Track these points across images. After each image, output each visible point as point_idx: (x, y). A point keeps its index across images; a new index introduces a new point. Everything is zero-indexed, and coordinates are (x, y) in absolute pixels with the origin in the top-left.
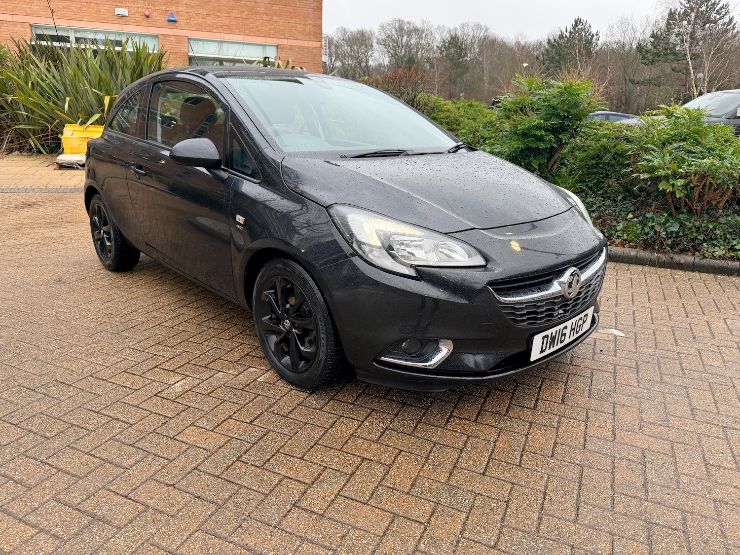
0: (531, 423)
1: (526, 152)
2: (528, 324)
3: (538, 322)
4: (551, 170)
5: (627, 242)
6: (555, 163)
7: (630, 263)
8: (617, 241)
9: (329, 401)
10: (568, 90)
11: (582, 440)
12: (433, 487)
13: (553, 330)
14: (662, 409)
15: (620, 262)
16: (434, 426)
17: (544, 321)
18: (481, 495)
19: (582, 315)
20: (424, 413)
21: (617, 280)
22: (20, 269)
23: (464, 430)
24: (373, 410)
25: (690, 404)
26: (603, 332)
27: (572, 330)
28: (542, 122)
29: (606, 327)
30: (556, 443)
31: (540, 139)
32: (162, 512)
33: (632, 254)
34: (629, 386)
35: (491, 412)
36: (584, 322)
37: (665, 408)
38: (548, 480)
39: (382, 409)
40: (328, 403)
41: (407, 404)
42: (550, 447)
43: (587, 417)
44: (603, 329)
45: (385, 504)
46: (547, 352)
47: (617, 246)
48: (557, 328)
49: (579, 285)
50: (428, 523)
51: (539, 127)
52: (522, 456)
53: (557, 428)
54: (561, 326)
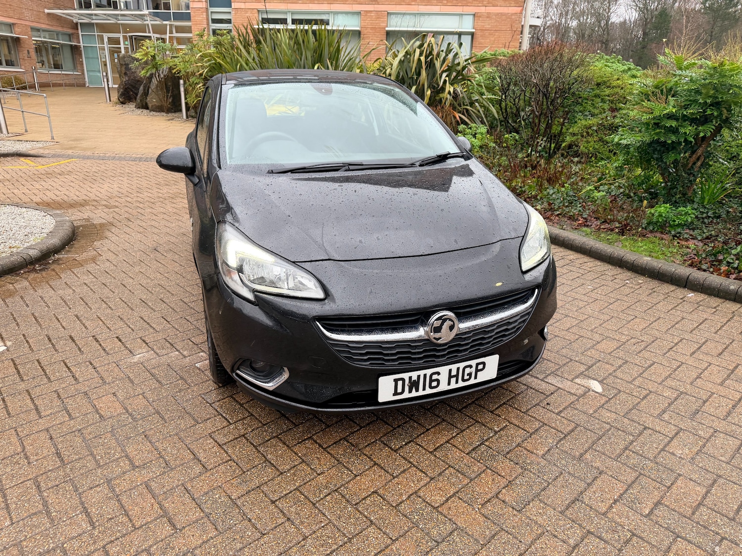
0: (375, 464)
1: (655, 146)
2: (370, 364)
3: (386, 363)
4: (692, 167)
5: (736, 271)
6: (698, 159)
7: (726, 299)
8: (724, 268)
9: (227, 397)
10: (718, 70)
11: (404, 497)
12: (220, 500)
13: (414, 375)
14: (536, 489)
15: (715, 296)
16: (284, 443)
17: (397, 363)
18: (250, 520)
19: (473, 363)
20: (290, 429)
21: (683, 318)
22: (139, 235)
23: (305, 455)
24: (252, 415)
25: (582, 493)
26: (579, 382)
27: (450, 377)
28: (674, 111)
29: (589, 377)
30: (375, 492)
31: (674, 131)
32: (27, 458)
33: (732, 287)
34: (532, 453)
35: (351, 443)
36: (477, 371)
37: (544, 489)
38: (323, 527)
39: (259, 416)
40: (224, 399)
41: (285, 417)
42: (364, 495)
43: (440, 474)
44: (584, 378)
45: (168, 503)
46: (406, 395)
47: (720, 274)
48: (422, 373)
49: (455, 331)
50: (181, 530)
51: (670, 116)
52: (329, 494)
53: (394, 478)
54: (429, 372)
